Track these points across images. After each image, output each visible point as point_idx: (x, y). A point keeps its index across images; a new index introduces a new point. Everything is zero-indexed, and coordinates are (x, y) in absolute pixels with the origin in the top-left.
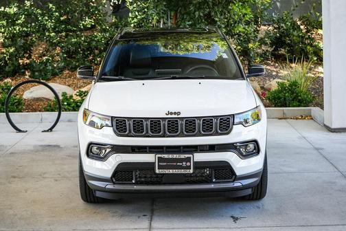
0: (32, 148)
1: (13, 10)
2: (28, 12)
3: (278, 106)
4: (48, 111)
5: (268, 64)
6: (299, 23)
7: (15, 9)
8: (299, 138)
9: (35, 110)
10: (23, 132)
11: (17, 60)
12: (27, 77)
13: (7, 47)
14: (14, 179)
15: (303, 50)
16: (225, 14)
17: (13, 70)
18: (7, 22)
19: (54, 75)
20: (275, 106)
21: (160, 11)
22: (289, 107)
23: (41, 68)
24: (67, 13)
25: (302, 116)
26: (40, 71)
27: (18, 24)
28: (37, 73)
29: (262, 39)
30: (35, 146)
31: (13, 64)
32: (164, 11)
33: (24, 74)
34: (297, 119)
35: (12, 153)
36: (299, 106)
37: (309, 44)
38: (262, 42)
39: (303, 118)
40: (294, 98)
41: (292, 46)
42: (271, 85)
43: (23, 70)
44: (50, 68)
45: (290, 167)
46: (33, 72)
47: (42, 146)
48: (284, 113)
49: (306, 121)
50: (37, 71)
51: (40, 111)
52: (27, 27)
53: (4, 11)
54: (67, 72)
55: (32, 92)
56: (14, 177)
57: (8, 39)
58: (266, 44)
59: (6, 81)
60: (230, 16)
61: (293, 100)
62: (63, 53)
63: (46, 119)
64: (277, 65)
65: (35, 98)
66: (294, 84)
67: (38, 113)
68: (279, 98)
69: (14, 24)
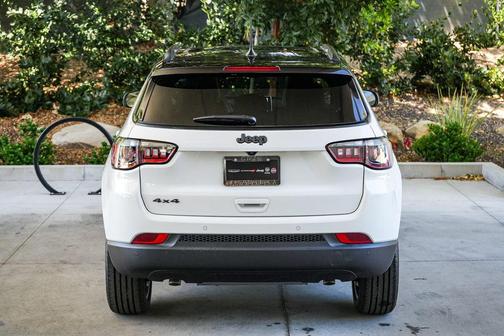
0: (80, 219)
1: (36, 12)
2: (59, 16)
3: (431, 161)
4: (92, 163)
5: (408, 99)
6: (452, 38)
7: (40, 11)
8: (474, 208)
9: (71, 162)
10: (61, 194)
11: (40, 87)
12: (55, 112)
13: (26, 68)
14: (64, 266)
15: (458, 78)
16: (351, 23)
17: (35, 102)
18: (27, 31)
19: (95, 109)
20: (427, 160)
21: (256, 17)
22: (447, 161)
23: (75, 99)
24: (114, 19)
25: (469, 176)
26: (73, 104)
27: (43, 34)
28: (69, 107)
29: (398, 60)
30: (83, 216)
31: (34, 93)
32: (263, 17)
33: (50, 108)
34: (461, 179)
35: (50, 226)
36: (462, 160)
37: (467, 70)
38: (399, 66)
39: (470, 178)
40: (456, 148)
41: (442, 72)
42: (415, 128)
43: (49, 102)
44: (88, 98)
45: (473, 251)
46: (64, 105)
47: (93, 215)
48: (442, 171)
49: (475, 183)
50: (70, 104)
51: (79, 163)
52: (56, 39)
53: (22, 15)
54: (114, 105)
55: (64, 135)
56: (65, 263)
57: (28, 56)
58: (404, 69)
59: (24, 117)
60: (359, 27)
61: (453, 151)
62: (109, 77)
63: (92, 176)
64: (421, 99)
65: (69, 144)
66: (454, 129)
67: (77, 165)
68: (433, 148)
69: (36, 34)
